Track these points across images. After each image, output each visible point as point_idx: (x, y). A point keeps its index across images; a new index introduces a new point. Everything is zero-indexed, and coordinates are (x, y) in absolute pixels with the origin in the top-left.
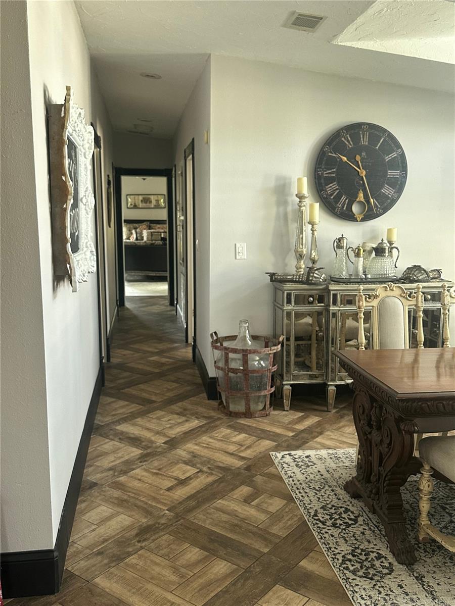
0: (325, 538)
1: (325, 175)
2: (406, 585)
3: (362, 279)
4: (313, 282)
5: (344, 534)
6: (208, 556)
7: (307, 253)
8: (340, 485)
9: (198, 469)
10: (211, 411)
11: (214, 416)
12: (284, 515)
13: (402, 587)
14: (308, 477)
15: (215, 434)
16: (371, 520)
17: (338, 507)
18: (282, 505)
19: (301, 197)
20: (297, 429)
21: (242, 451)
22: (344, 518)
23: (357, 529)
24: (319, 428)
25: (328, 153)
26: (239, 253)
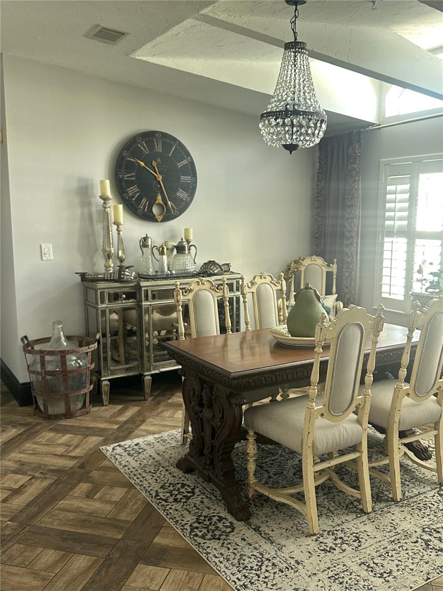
0: (171, 513)
1: (126, 178)
2: (248, 538)
3: (167, 275)
4: (125, 280)
5: (186, 506)
6: (65, 554)
7: (115, 252)
8: (173, 465)
9: (30, 476)
10: (26, 418)
11: (32, 422)
12: (128, 502)
13: (245, 540)
14: (142, 463)
15: (38, 439)
16: (206, 489)
17: (175, 484)
18: (124, 493)
19: (105, 199)
20: (120, 421)
21: (70, 451)
22: (183, 492)
23: (195, 499)
24: (140, 417)
25: (127, 158)
26: (45, 254)
